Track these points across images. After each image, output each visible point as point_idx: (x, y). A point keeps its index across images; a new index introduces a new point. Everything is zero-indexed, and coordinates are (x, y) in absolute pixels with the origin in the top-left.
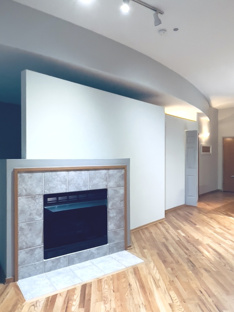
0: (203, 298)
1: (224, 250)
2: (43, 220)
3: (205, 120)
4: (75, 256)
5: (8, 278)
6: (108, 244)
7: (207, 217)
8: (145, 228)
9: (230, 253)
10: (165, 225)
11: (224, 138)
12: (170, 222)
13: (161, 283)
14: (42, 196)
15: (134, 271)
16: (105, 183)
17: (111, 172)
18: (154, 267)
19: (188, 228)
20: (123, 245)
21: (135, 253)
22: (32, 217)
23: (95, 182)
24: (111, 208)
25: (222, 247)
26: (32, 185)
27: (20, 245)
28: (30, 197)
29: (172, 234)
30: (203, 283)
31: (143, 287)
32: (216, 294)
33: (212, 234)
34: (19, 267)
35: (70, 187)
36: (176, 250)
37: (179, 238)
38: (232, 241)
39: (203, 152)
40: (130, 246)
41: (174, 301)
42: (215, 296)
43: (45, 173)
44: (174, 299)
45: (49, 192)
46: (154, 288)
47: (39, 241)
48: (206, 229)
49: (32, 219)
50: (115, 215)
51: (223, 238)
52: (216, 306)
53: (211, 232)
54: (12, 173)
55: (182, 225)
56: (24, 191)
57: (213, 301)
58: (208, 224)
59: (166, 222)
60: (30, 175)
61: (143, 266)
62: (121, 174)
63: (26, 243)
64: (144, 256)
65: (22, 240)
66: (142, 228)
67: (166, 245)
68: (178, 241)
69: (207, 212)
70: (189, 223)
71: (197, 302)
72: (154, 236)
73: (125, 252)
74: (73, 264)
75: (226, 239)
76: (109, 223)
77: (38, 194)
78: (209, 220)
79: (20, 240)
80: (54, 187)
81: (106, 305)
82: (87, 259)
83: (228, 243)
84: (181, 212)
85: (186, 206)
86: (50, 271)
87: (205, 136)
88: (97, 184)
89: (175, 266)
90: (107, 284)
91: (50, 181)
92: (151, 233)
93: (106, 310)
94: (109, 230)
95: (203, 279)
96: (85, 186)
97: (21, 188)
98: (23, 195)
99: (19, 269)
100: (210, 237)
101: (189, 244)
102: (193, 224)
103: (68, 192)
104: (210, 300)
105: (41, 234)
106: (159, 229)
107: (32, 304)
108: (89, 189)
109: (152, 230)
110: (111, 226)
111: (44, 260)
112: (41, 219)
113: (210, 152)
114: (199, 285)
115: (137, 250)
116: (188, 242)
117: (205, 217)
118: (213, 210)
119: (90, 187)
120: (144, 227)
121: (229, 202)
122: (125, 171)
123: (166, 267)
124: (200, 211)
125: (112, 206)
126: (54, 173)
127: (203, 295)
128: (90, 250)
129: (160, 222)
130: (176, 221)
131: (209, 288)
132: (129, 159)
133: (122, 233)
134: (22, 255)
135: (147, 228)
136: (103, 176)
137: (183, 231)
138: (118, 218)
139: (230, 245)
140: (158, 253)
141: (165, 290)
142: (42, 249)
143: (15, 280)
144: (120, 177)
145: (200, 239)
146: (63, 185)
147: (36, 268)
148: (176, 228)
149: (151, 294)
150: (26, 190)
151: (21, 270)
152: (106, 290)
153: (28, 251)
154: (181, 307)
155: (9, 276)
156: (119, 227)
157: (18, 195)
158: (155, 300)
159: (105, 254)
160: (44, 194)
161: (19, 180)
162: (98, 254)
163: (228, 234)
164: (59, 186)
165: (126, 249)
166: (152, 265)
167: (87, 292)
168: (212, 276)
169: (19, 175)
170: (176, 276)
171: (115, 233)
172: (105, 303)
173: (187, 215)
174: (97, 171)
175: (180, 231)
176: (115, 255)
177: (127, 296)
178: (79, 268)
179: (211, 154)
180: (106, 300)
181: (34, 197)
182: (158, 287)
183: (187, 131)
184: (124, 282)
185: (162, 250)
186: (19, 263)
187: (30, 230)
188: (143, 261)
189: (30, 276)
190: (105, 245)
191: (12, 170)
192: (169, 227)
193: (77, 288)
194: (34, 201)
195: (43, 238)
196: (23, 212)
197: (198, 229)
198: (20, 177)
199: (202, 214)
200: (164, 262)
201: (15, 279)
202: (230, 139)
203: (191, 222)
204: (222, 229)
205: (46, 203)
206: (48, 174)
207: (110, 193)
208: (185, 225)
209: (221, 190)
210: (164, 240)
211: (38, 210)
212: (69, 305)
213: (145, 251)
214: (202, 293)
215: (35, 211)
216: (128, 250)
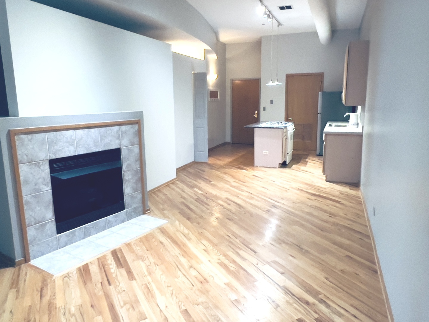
0: (231, 240)
1: (242, 201)
2: (51, 190)
3: (213, 58)
4: (91, 227)
5: (18, 260)
6: (125, 210)
7: (220, 173)
8: (157, 191)
9: (248, 203)
10: (178, 185)
11: (232, 81)
12: (183, 181)
13: (191, 235)
14: (47, 162)
15: (161, 231)
16: (117, 141)
17: (124, 128)
18: (180, 225)
19: (203, 184)
20: (141, 209)
21: (155, 215)
22: (37, 187)
23: (107, 140)
24: (126, 170)
25: (240, 198)
26: (33, 148)
27: (27, 221)
28: (33, 164)
29: (188, 192)
30: (229, 230)
31: (175, 242)
32: (241, 235)
33: (229, 188)
34: (29, 246)
35: (78, 148)
36: (196, 206)
37: (197, 196)
38: (248, 192)
39: (210, 98)
40: (149, 210)
41: (207, 247)
42: (240, 237)
43: (48, 133)
44: (206, 245)
45: (55, 156)
46: (185, 241)
47: (50, 214)
48: (221, 184)
49: (39, 190)
50: (130, 177)
51: (240, 190)
52: (243, 244)
53: (227, 186)
54: (7, 134)
55: (196, 183)
56: (25, 157)
57: (240, 241)
58: (222, 179)
59: (178, 182)
60: (30, 136)
61: (169, 225)
62: (135, 131)
63: (35, 219)
64: (165, 217)
65: (29, 215)
66: (154, 191)
67: (186, 204)
68: (197, 198)
69: (219, 168)
70: (203, 180)
71: (227, 244)
72: (171, 197)
73: (144, 217)
74: (90, 235)
75: (242, 191)
76: (125, 186)
77: (43, 159)
78: (222, 175)
79: (27, 216)
80: (60, 150)
81: (145, 262)
82: (104, 228)
83: (245, 194)
84: (191, 170)
85: (195, 163)
86: (65, 246)
87: (212, 79)
88: (109, 143)
89: (200, 220)
90: (138, 246)
91: (55, 143)
92: (165, 195)
93: (146, 265)
94: (126, 194)
95: (228, 226)
96: (96, 146)
97: (21, 153)
98: (25, 162)
99: (30, 248)
100: (227, 191)
101: (209, 200)
102: (208, 181)
103: (77, 155)
104: (237, 240)
105: (51, 207)
106: (173, 189)
107: (64, 276)
108: (100, 150)
109: (166, 191)
110: (127, 190)
111: (58, 235)
112: (49, 189)
113: (217, 98)
114: (225, 231)
115: (157, 212)
116: (207, 198)
117: (218, 173)
118: (225, 165)
119: (102, 147)
120: (155, 190)
121: (240, 155)
122: (138, 126)
123: (192, 223)
124: (211, 166)
125: (127, 167)
126: (58, 133)
127: (231, 238)
128: (107, 218)
129: (173, 182)
130: (188, 180)
131: (234, 232)
132: (142, 112)
133: (139, 196)
134: (31, 233)
135: (159, 191)
136: (115, 133)
137: (200, 189)
138: (134, 181)
139: (248, 196)
140: (180, 213)
141: (196, 241)
142: (54, 223)
143: (27, 261)
144: (134, 133)
145: (218, 194)
146: (70, 147)
147: (49, 245)
148: (192, 187)
149: (184, 245)
150: (27, 156)
151: (32, 249)
152: (139, 251)
153: (37, 227)
154: (214, 250)
155: (18, 258)
156: (135, 190)
157: (19, 163)
158: (190, 249)
159: (123, 221)
160: (49, 159)
161: (17, 143)
162: (116, 221)
163: (243, 186)
164: (66, 148)
165: (144, 213)
166: (177, 223)
167: (119, 256)
168: (236, 223)
169: (16, 137)
170: (204, 228)
171: (132, 197)
172: (143, 261)
173: (199, 172)
174: (108, 128)
175: (196, 189)
176: (133, 221)
177: (162, 251)
178: (99, 238)
179: (219, 100)
180: (142, 258)
181: (38, 163)
182: (189, 239)
183: (194, 74)
184: (154, 242)
185: (183, 209)
186: (29, 242)
187: (38, 202)
188: (168, 221)
189: (43, 254)
190: (122, 211)
191: (6, 132)
192: (183, 186)
193: (106, 255)
194: (38, 169)
195: (54, 210)
196: (27, 182)
197: (214, 185)
198: (18, 140)
199: (214, 170)
200: (189, 219)
201: (26, 259)
202: (239, 81)
203: (205, 179)
204: (237, 183)
205: (52, 170)
206: (51, 135)
207: (124, 153)
208: (200, 183)
209: (230, 142)
210: (182, 200)
211: (44, 179)
212: (106, 269)
213: (165, 212)
214: (229, 236)
215: (40, 180)
216: (146, 214)
